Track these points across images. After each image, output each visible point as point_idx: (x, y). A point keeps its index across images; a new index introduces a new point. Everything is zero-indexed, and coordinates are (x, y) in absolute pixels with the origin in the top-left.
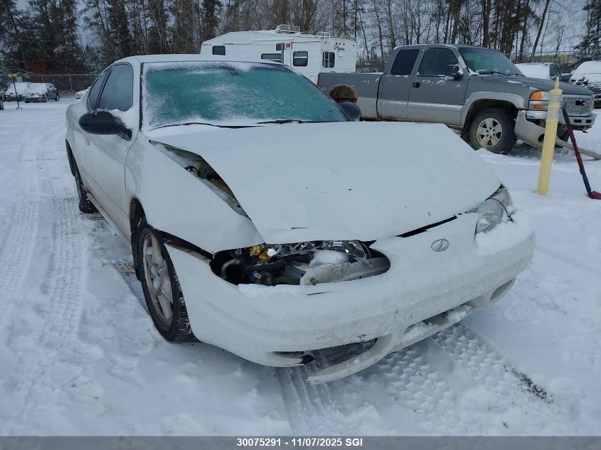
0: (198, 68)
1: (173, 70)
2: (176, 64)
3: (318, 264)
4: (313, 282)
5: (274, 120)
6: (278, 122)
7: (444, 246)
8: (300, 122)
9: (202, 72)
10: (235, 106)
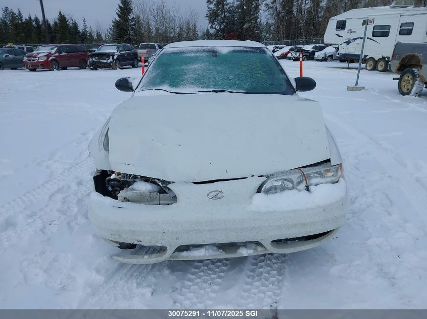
0: (191, 52)
1: (176, 53)
2: (181, 49)
3: (132, 189)
4: (126, 200)
5: (211, 90)
6: (213, 91)
7: (219, 196)
8: (231, 92)
9: (193, 55)
10: (195, 79)
